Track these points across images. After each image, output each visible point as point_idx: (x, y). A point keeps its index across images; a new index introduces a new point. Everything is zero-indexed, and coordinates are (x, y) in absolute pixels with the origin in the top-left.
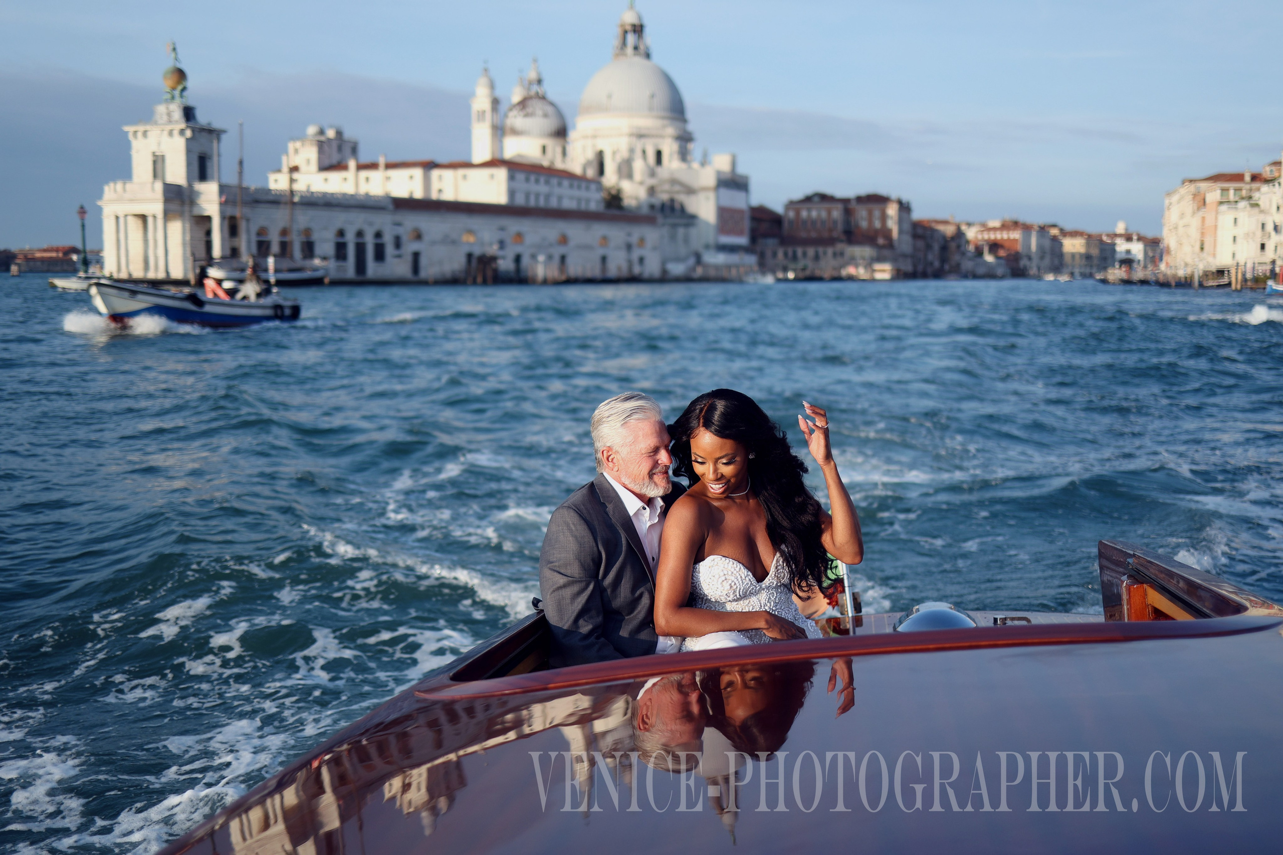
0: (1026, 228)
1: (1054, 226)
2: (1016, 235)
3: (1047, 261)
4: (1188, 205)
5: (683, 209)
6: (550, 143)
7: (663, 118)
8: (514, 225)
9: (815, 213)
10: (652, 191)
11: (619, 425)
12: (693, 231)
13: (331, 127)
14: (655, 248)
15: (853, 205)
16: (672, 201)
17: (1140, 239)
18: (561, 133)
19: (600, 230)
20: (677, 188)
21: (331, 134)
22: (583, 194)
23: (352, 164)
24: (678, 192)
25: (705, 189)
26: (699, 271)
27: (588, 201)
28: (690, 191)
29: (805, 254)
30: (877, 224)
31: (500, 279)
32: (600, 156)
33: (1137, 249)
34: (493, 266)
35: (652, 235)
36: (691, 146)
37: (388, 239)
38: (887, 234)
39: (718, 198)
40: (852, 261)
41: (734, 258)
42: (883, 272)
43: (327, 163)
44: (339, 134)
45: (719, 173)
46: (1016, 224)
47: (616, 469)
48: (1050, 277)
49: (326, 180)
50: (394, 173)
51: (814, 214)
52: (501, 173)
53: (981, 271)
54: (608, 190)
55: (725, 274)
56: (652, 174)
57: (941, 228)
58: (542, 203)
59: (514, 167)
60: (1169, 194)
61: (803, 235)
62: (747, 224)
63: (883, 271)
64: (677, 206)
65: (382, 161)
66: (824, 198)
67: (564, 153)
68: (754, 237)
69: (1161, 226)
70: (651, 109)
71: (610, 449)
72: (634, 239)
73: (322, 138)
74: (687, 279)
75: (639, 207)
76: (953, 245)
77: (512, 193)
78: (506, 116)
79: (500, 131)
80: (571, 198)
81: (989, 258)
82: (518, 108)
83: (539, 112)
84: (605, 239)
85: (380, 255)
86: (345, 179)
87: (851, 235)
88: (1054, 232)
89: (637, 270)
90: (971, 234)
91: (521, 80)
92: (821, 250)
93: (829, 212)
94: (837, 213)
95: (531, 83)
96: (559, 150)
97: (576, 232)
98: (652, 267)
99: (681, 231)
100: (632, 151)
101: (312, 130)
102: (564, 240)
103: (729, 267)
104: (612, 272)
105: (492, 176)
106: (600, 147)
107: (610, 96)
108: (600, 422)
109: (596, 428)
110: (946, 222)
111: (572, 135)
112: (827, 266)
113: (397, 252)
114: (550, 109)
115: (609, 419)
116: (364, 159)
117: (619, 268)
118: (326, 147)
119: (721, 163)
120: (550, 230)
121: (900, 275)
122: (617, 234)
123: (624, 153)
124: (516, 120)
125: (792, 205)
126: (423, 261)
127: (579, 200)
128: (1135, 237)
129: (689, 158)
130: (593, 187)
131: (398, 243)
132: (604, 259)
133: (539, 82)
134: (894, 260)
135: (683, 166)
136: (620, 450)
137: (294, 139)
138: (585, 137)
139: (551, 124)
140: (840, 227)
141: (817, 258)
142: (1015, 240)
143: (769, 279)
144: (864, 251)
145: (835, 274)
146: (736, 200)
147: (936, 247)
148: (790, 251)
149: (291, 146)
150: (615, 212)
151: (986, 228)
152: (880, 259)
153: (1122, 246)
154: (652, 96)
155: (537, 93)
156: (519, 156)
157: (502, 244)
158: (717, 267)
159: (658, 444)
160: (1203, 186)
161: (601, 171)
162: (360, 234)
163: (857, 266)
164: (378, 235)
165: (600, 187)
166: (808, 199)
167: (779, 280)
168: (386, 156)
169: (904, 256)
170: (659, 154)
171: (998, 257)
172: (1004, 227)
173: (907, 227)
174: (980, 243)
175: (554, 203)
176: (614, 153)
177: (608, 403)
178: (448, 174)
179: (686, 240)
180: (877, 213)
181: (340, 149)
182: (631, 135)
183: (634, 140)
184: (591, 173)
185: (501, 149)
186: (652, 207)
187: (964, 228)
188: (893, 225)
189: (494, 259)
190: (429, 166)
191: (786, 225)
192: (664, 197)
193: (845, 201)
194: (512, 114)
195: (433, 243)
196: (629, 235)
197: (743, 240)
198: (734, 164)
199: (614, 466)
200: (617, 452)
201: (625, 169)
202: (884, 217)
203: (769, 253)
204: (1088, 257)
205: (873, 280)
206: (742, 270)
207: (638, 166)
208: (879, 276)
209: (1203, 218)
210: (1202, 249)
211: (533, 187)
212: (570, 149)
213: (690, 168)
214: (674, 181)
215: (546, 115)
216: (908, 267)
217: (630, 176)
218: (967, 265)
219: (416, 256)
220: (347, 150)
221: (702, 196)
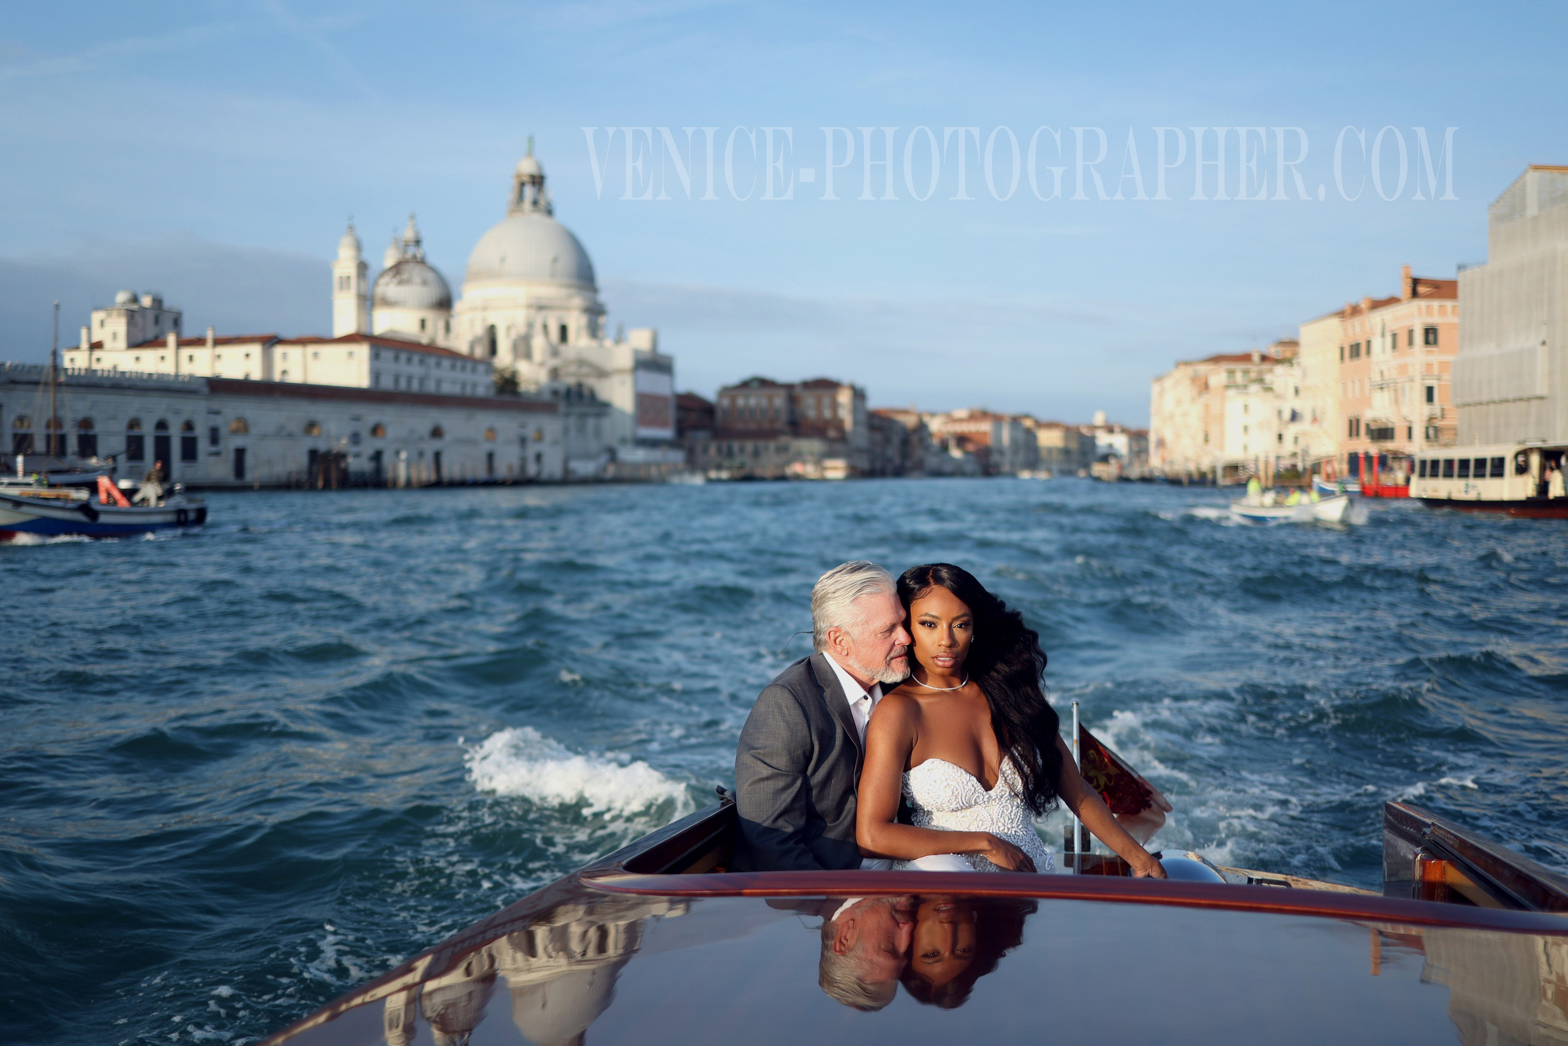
0: (997, 419)
1: (1027, 416)
2: (985, 427)
3: (1021, 457)
4: (1186, 390)
5: (593, 396)
6: (431, 316)
7: (569, 286)
8: (372, 414)
9: (754, 400)
10: (555, 373)
11: (848, 601)
12: (606, 423)
13: (147, 293)
14: (555, 443)
15: (799, 391)
16: (580, 386)
17: (1124, 431)
18: (445, 304)
19: (484, 420)
20: (585, 370)
21: (146, 301)
22: (468, 376)
23: (171, 339)
24: (587, 375)
25: (620, 371)
26: (611, 471)
27: (474, 386)
28: (602, 374)
29: (742, 450)
30: (827, 414)
31: (350, 482)
32: (492, 331)
33: (1120, 443)
34: (343, 465)
35: (551, 426)
36: (602, 320)
37: (201, 432)
38: (838, 424)
39: (636, 383)
40: (799, 457)
41: (656, 455)
42: (836, 470)
43: (140, 338)
44: (158, 302)
45: (636, 352)
46: (983, 415)
47: (845, 653)
48: (1025, 475)
49: (137, 359)
50: (224, 351)
51: (753, 402)
52: (363, 351)
53: (948, 468)
54: (500, 372)
55: (642, 473)
56: (555, 353)
57: (901, 418)
58: (415, 387)
59: (379, 344)
60: (1159, 379)
61: (740, 426)
62: (671, 414)
63: (835, 468)
64: (586, 392)
65: (210, 335)
66: (764, 383)
67: (448, 328)
68: (682, 429)
69: (1147, 416)
70: (553, 275)
71: (838, 629)
72: (530, 432)
73: (135, 307)
74: (597, 480)
75: (539, 393)
76: (915, 438)
77: (376, 375)
78: (376, 283)
79: (368, 302)
80: (454, 382)
81: (956, 453)
82: (391, 274)
83: (417, 279)
84: (491, 431)
85: (189, 451)
86: (163, 358)
87: (797, 426)
88: (1028, 423)
89: (532, 470)
90: (936, 425)
91: (396, 241)
92: (761, 444)
93: (770, 399)
94: (779, 401)
95: (406, 245)
96: (441, 325)
97: (453, 422)
98: (553, 466)
99: (591, 422)
100: (530, 325)
101: (122, 297)
102: (437, 433)
103: (647, 465)
104: (502, 471)
105: (351, 354)
106: (491, 321)
107: (503, 260)
108: (823, 599)
109: (819, 606)
110: (905, 412)
111: (458, 307)
112: (767, 465)
113: (213, 449)
114: (430, 276)
115: (836, 595)
116: (188, 333)
117: (510, 468)
118: (138, 318)
119: (640, 340)
120: (422, 420)
121: (856, 473)
122: (507, 425)
123: (521, 329)
124: (388, 288)
125: (726, 391)
126: (249, 460)
127: (464, 385)
128: (1117, 429)
129: (600, 334)
130: (481, 368)
131: (214, 437)
132: (490, 456)
133: (418, 242)
134: (847, 455)
135: (593, 344)
136: (850, 631)
137: (97, 308)
138: (473, 309)
139: (432, 293)
140: (784, 417)
141: (756, 454)
142: (985, 434)
143: (698, 480)
144: (812, 445)
145: (777, 472)
146: (657, 384)
147: (896, 440)
148: (724, 445)
149: (97, 317)
150: (507, 398)
151: (951, 419)
152: (832, 455)
153: (1103, 440)
154: (555, 260)
155: (414, 257)
156: (392, 331)
157: (355, 438)
158: (636, 466)
159: (894, 621)
160: (1203, 369)
161: (493, 349)
162: (162, 425)
163: (804, 462)
164: (189, 426)
165: (490, 368)
166: (745, 385)
167: (710, 481)
168: (214, 329)
169: (860, 451)
170: (563, 330)
171: (967, 453)
172: (973, 417)
173: (862, 417)
174: (945, 436)
175: (431, 387)
176: (509, 328)
177: (832, 575)
178: (295, 352)
179: (598, 433)
180: (826, 401)
181: (157, 320)
182: (529, 306)
183: (533, 312)
184: (480, 352)
185: (370, 323)
186: (555, 393)
187: (926, 419)
188: (846, 415)
189: (342, 456)
190: (270, 342)
191: (719, 416)
192: (571, 381)
193: (789, 387)
194: (383, 281)
195: (264, 437)
196: (523, 426)
197: (667, 433)
198: (655, 341)
199: (843, 649)
200: (847, 633)
201: (523, 347)
202: (835, 405)
203: (699, 448)
204: (1066, 452)
205: (824, 480)
206: (664, 469)
207: (538, 344)
208: (831, 474)
209: (1207, 406)
210: (1206, 440)
211: (404, 368)
212: (454, 323)
213: (601, 346)
214: (581, 362)
215: (425, 283)
216: (864, 463)
217: (528, 355)
218: (932, 461)
219: (240, 453)
220: (167, 322)
221: (616, 380)
